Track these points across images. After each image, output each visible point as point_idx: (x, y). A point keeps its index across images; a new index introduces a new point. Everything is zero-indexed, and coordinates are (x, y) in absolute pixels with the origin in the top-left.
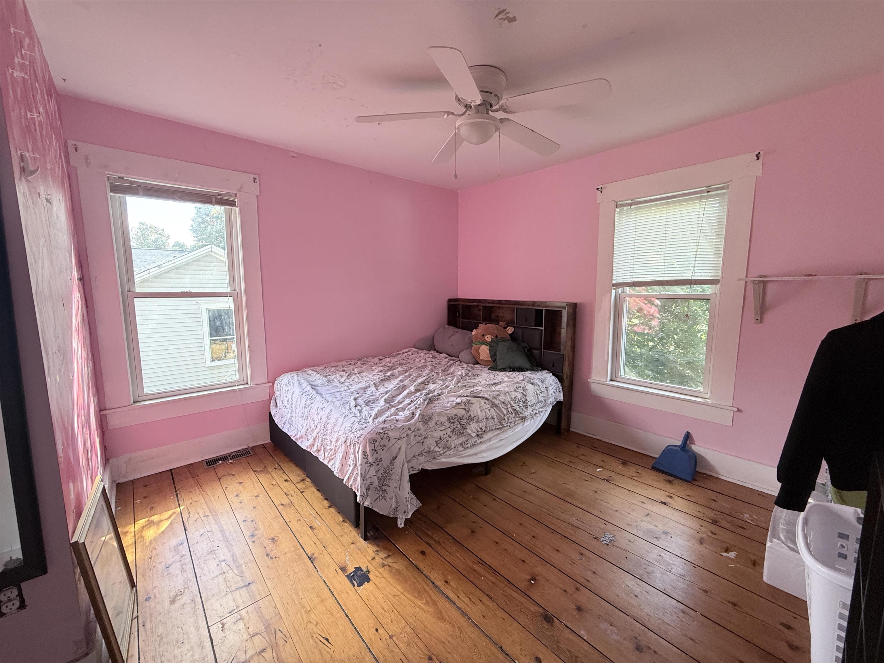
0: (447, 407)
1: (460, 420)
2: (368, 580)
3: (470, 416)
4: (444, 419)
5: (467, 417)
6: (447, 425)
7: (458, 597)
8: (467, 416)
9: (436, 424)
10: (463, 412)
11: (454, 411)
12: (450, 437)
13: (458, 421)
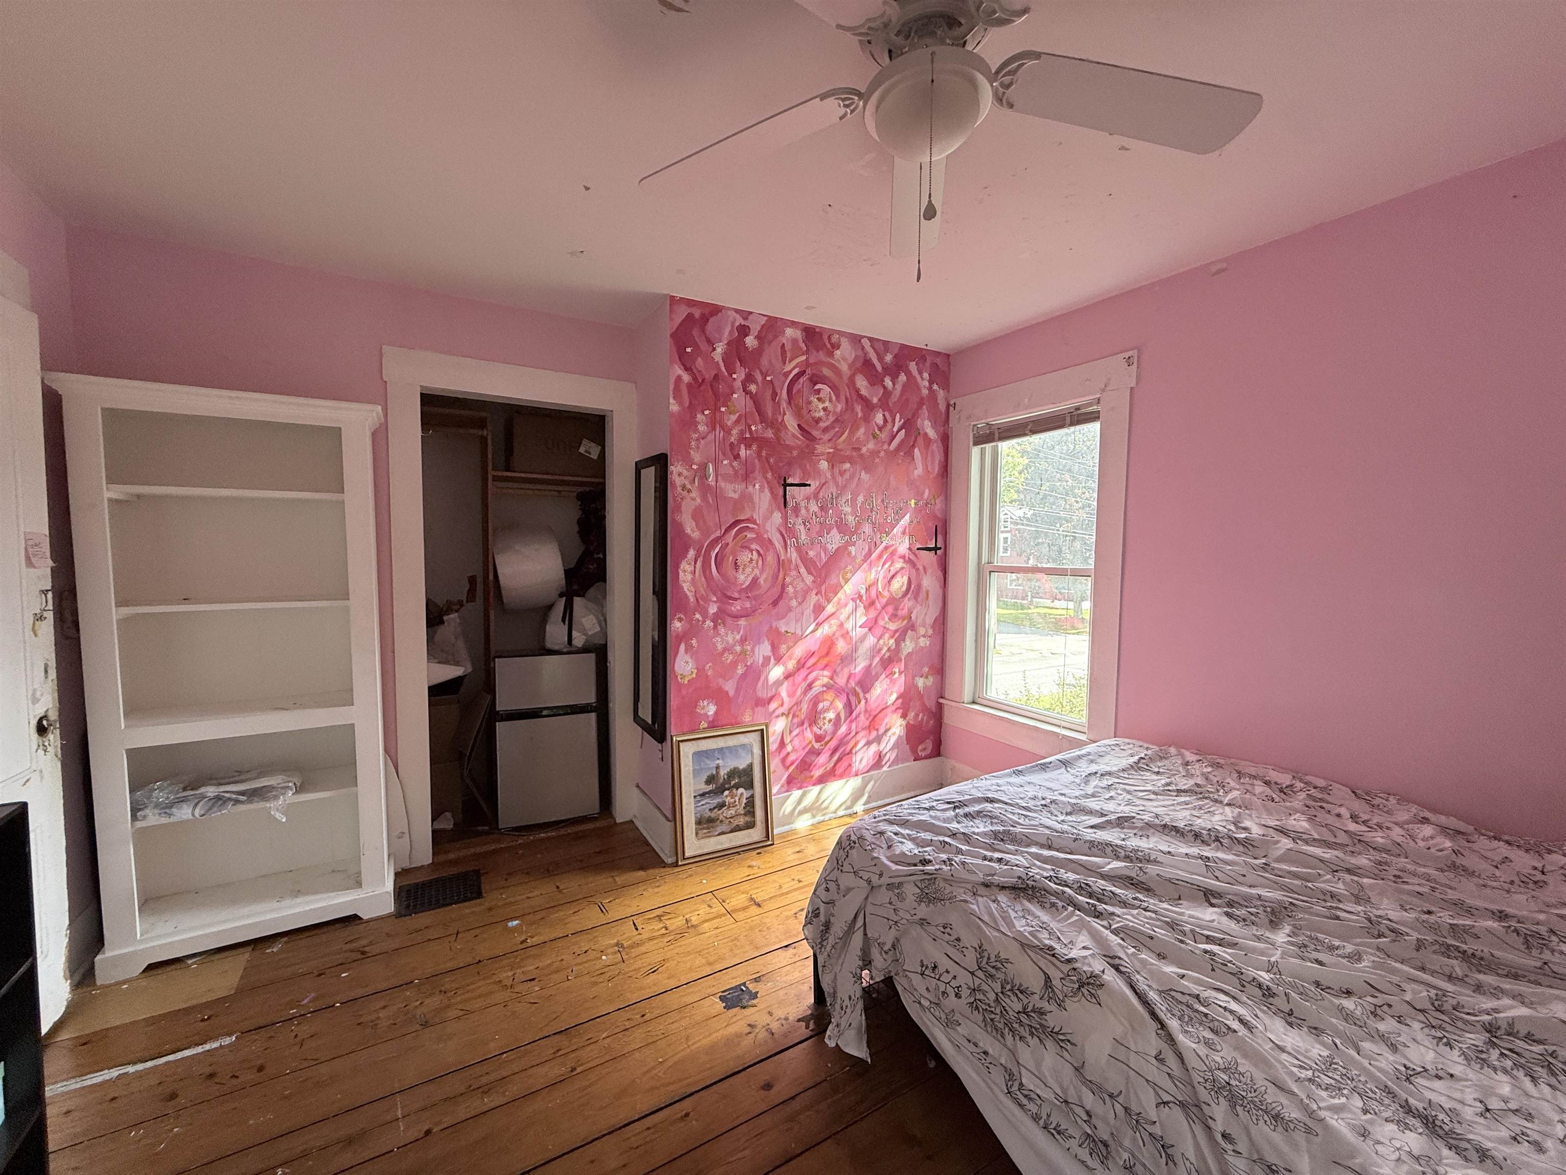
0: (1010, 925)
1: (1011, 990)
2: (727, 1008)
3: (1041, 1013)
4: (970, 940)
5: (1031, 1006)
6: (970, 960)
7: (649, 1128)
8: (1036, 1001)
9: (945, 928)
10: (1035, 983)
11: (1012, 951)
12: (958, 996)
13: (1002, 987)
